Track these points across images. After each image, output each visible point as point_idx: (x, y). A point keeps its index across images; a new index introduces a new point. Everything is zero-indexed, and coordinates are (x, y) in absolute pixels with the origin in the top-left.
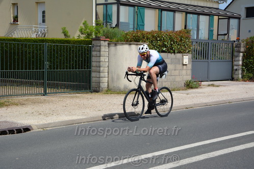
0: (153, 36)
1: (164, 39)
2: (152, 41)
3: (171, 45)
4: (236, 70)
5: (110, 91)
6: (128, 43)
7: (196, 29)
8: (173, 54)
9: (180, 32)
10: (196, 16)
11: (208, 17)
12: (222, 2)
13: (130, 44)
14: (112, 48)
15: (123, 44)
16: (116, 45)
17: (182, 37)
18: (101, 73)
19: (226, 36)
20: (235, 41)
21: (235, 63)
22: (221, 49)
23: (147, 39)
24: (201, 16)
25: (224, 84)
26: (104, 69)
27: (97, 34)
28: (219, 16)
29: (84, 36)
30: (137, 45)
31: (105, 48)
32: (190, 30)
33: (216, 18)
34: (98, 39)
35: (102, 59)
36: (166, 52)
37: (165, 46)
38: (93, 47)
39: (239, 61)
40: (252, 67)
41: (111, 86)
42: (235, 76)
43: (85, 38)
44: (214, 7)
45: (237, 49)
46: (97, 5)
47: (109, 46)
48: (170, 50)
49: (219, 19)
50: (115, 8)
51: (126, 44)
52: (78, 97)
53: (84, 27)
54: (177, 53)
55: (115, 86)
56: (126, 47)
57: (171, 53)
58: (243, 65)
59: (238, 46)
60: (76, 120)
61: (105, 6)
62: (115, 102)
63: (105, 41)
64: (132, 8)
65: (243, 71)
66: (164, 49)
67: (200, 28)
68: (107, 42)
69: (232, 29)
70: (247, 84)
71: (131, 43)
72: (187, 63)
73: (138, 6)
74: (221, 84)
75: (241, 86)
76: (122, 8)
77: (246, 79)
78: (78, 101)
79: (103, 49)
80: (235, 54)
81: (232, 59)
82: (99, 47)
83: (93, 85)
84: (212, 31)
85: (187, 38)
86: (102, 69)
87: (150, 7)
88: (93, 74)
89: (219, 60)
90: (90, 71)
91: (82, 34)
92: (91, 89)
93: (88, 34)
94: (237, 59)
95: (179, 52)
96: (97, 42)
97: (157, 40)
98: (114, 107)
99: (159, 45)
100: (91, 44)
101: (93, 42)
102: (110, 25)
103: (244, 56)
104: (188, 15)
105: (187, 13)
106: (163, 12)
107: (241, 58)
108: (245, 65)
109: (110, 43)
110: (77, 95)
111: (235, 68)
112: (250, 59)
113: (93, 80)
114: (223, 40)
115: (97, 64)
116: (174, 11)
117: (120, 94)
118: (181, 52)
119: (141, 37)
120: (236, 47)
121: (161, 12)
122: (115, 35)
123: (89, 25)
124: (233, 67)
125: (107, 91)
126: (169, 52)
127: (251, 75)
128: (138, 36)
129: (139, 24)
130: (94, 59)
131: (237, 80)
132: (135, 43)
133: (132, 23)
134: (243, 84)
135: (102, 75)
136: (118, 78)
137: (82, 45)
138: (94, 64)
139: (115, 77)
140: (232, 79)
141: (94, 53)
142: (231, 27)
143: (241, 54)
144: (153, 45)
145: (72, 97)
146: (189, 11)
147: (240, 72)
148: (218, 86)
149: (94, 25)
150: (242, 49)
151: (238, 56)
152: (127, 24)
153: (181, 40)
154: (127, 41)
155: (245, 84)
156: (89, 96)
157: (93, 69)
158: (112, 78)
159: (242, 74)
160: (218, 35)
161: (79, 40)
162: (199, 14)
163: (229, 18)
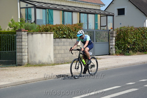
0: (57, 28)
1: (64, 30)
2: (56, 31)
3: (69, 33)
4: (111, 48)
5: (29, 64)
6: (40, 33)
7: (87, 23)
8: (70, 39)
9: (75, 25)
10: (86, 15)
11: (94, 15)
12: (102, 5)
13: (42, 34)
14: (30, 36)
15: (37, 33)
16: (32, 34)
17: (76, 28)
18: (23, 53)
19: (106, 27)
20: (110, 30)
21: (111, 44)
22: (103, 35)
23: (53, 30)
24: (89, 15)
25: (104, 58)
26: (25, 50)
27: (21, 27)
28: (100, 14)
29: (12, 29)
30: (46, 34)
31: (25, 36)
32: (83, 24)
33: (99, 16)
34: (20, 30)
35: (23, 43)
36: (66, 38)
37: (65, 34)
38: (17, 36)
39: (113, 42)
40: (121, 46)
41: (30, 61)
42: (111, 52)
43: (12, 30)
44: (97, 9)
45: (112, 35)
46: (21, 8)
47: (27, 35)
48: (68, 37)
49: (101, 16)
50: (33, 10)
51: (39, 33)
52: (7, 70)
53: (11, 23)
54: (73, 38)
55: (33, 61)
56: (39, 35)
57: (69, 39)
58: (115, 45)
59: (112, 33)
60: (4, 85)
61: (26, 9)
62: (32, 72)
63: (25, 32)
64: (44, 10)
65: (116, 48)
66: (65, 36)
67: (89, 22)
68: (26, 33)
69: (109, 22)
70: (118, 57)
71: (42, 32)
72: (80, 45)
73: (48, 9)
74: (102, 58)
75: (114, 58)
76: (38, 10)
77: (117, 54)
78: (6, 72)
79: (23, 37)
80: (110, 38)
81: (109, 41)
82: (21, 36)
83: (18, 61)
84: (97, 24)
85: (79, 28)
86: (23, 50)
87: (56, 9)
88: (18, 54)
89: (102, 42)
90: (15, 52)
91: (10, 27)
92: (17, 63)
93: (15, 28)
94: (112, 41)
95: (74, 38)
96: (20, 32)
97: (59, 30)
98: (31, 75)
99: (61, 34)
100: (16, 34)
101: (17, 33)
102: (30, 21)
103: (116, 39)
104: (81, 14)
105: (80, 13)
106: (65, 12)
107: (114, 41)
108: (117, 45)
109: (28, 33)
110: (7, 68)
111: (111, 47)
112: (119, 41)
113: (18, 58)
114: (103, 29)
115: (20, 47)
116: (72, 12)
117: (36, 66)
118: (76, 38)
119: (49, 28)
120: (111, 34)
121: (64, 12)
122: (32, 28)
123: (15, 22)
124: (109, 46)
125: (27, 65)
126: (68, 38)
127: (121, 51)
128: (47, 28)
129: (50, 20)
130: (17, 44)
131: (112, 55)
132: (45, 32)
133: (44, 20)
134: (116, 57)
135: (23, 54)
136: (35, 56)
137: (10, 35)
138: (18, 47)
139: (33, 55)
140: (109, 54)
141: (17, 40)
142: (108, 21)
143: (114, 38)
144: (57, 34)
145: (3, 70)
146: (81, 11)
147: (114, 49)
148: (100, 59)
149: (19, 21)
150: (115, 35)
151: (112, 39)
152: (42, 21)
153: (75, 30)
154: (40, 31)
155: (117, 57)
156: (15, 68)
157: (17, 50)
158: (31, 56)
159: (115, 51)
160: (101, 26)
161: (8, 31)
162: (88, 13)
163: (107, 15)
